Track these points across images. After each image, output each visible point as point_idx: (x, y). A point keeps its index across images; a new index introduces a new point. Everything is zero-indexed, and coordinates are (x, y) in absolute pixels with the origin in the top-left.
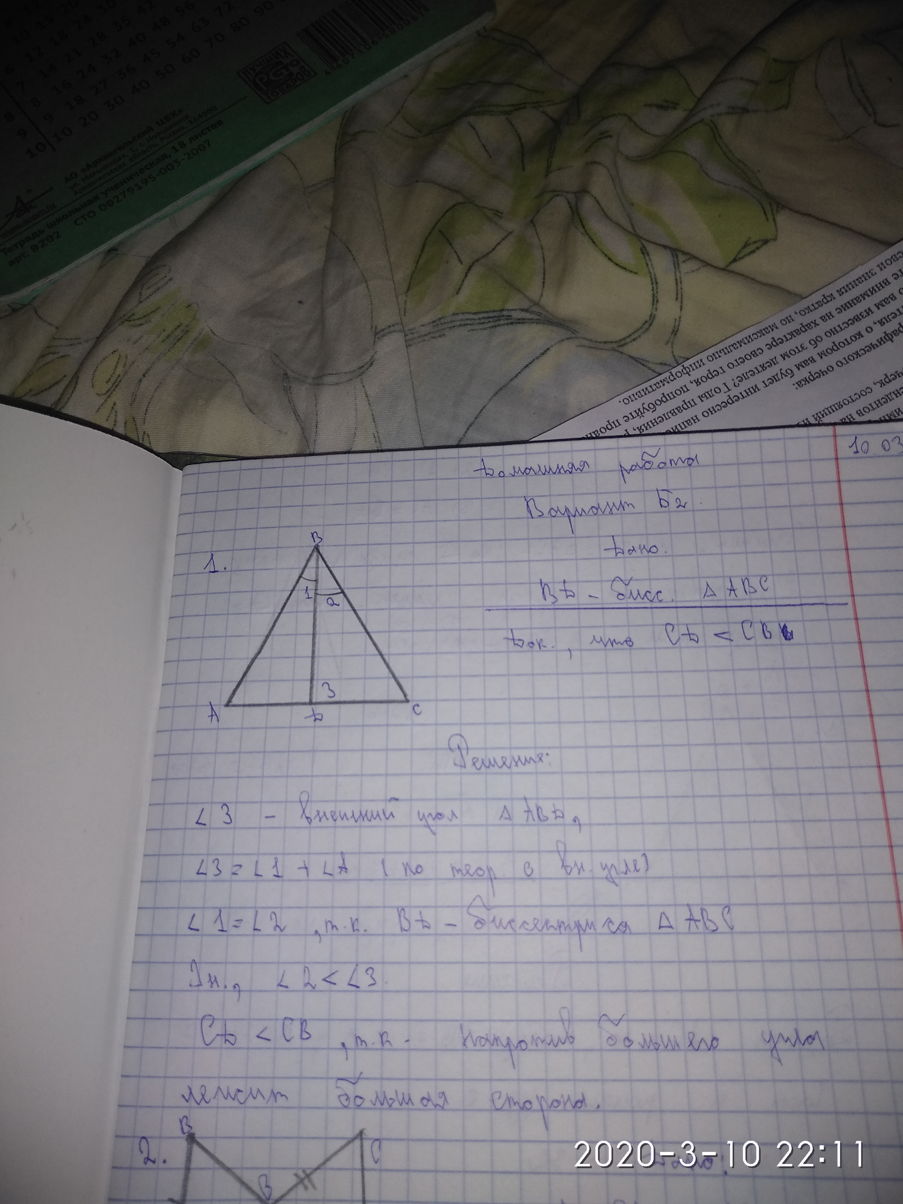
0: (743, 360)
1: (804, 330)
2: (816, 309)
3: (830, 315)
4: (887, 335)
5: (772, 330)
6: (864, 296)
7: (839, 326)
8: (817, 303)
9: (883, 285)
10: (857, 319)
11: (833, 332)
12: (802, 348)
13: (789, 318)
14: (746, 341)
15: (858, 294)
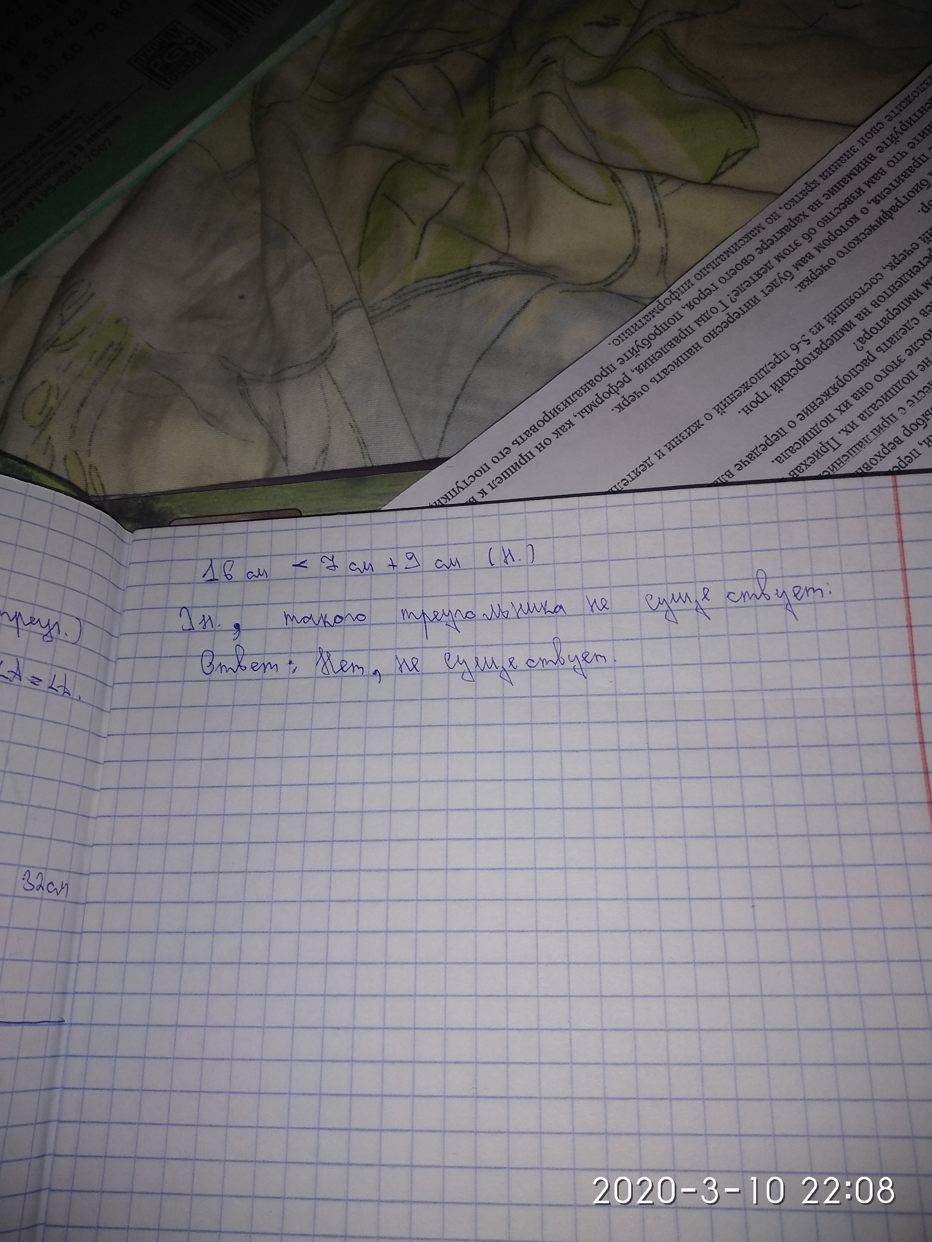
0: (734, 271)
1: (794, 225)
3: (817, 204)
5: (759, 232)
11: (826, 220)
12: (796, 244)
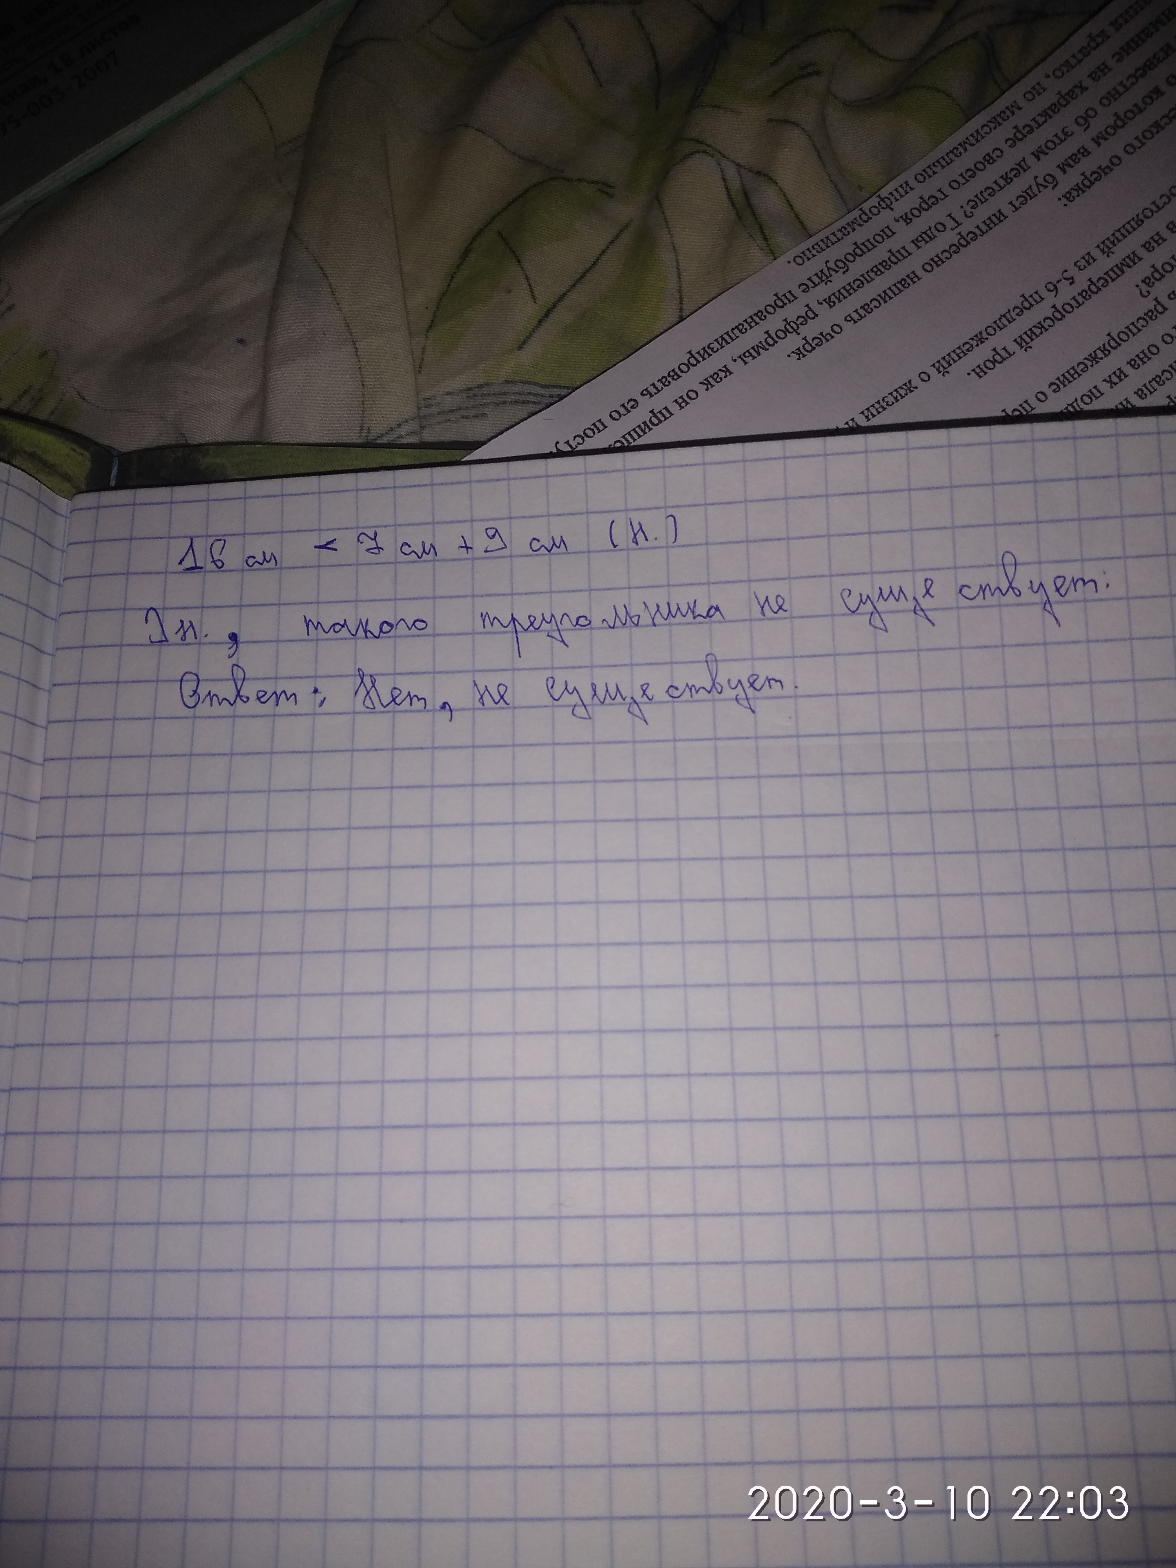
14: (973, 141)
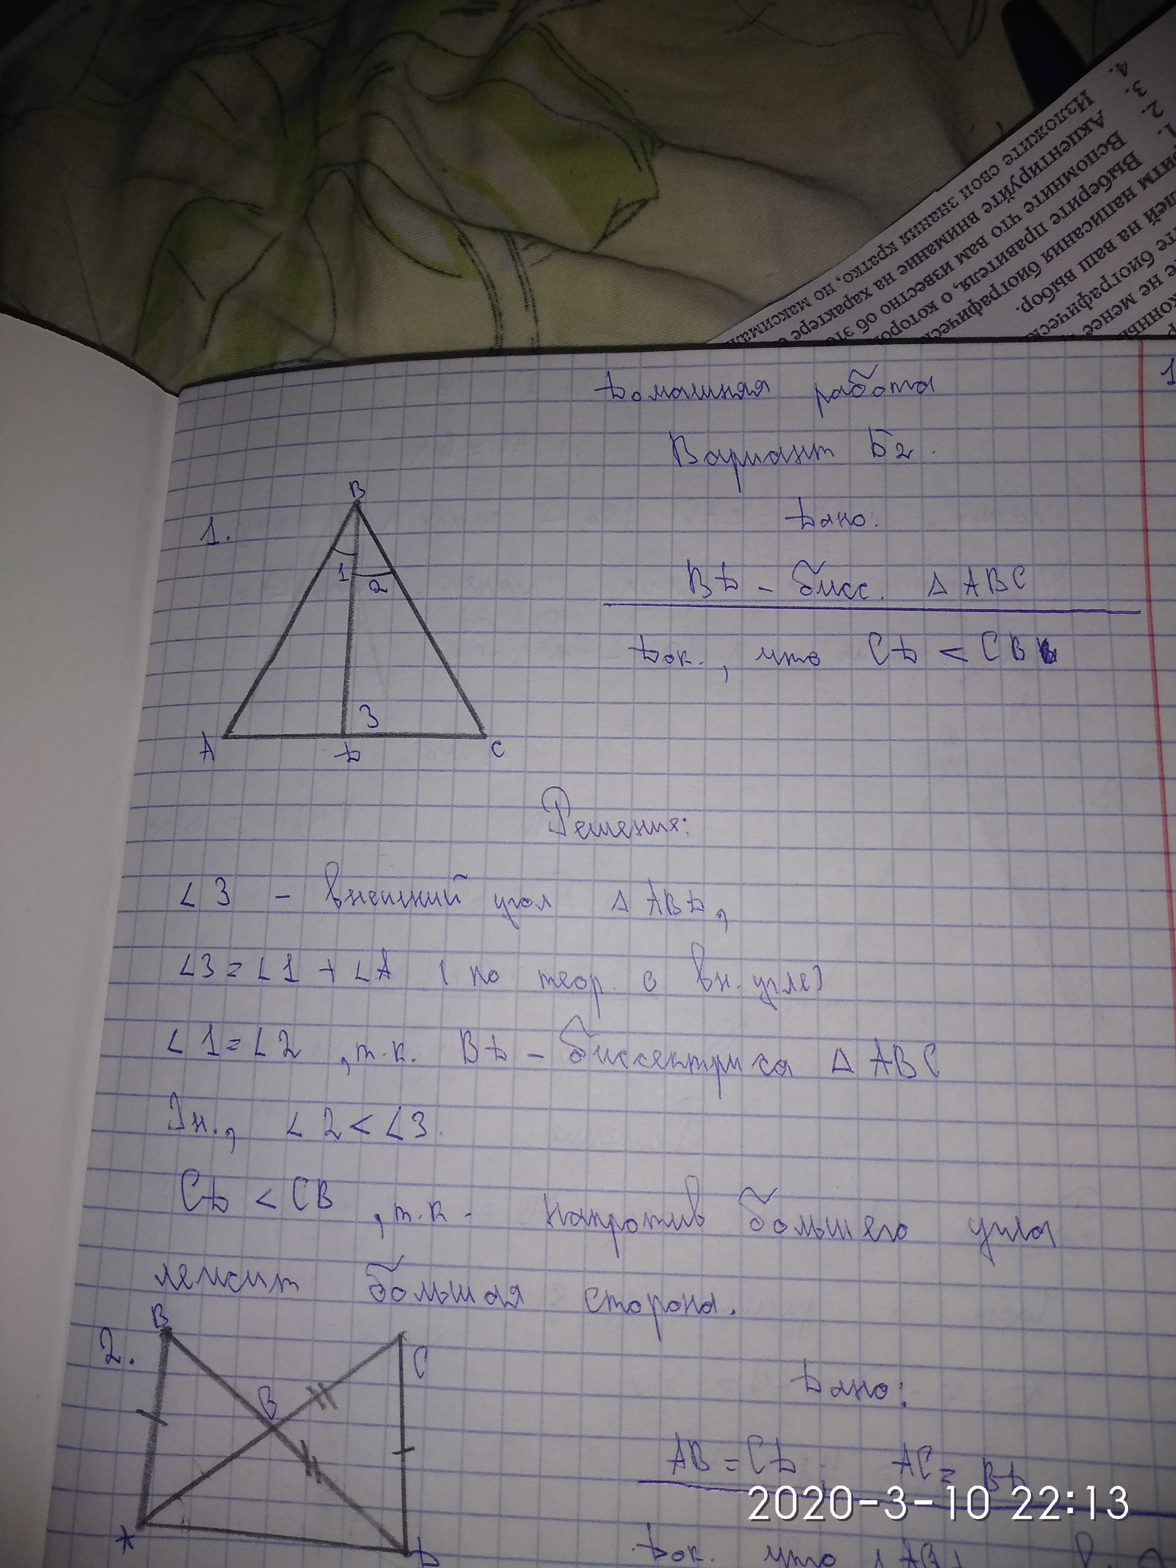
2: (868, 269)
4: (973, 304)
6: (940, 242)
7: (902, 295)
8: (870, 260)
9: (969, 222)
10: (929, 281)
13: (828, 288)
15: (931, 241)
